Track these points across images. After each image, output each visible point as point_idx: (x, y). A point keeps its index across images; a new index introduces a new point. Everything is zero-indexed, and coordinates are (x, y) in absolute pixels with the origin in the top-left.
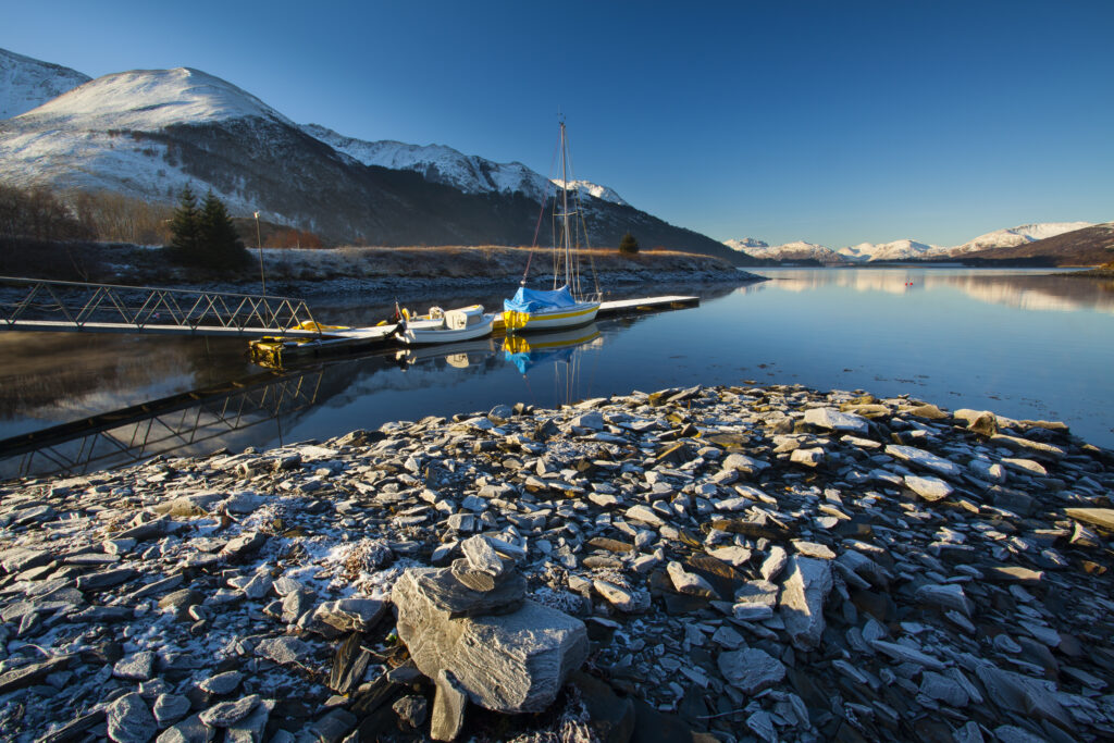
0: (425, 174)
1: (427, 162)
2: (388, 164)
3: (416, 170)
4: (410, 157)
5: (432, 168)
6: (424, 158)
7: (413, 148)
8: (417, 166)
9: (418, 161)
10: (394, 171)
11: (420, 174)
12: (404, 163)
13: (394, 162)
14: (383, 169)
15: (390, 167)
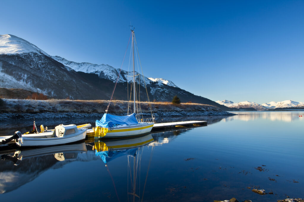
0: (99, 75)
1: (100, 71)
2: (85, 71)
3: (96, 73)
4: (94, 68)
5: (102, 73)
6: (99, 69)
7: (95, 65)
8: (96, 72)
9: (97, 70)
10: (87, 74)
11: (97, 75)
12: (91, 71)
13: (87, 70)
14: (83, 73)
15: (86, 72)
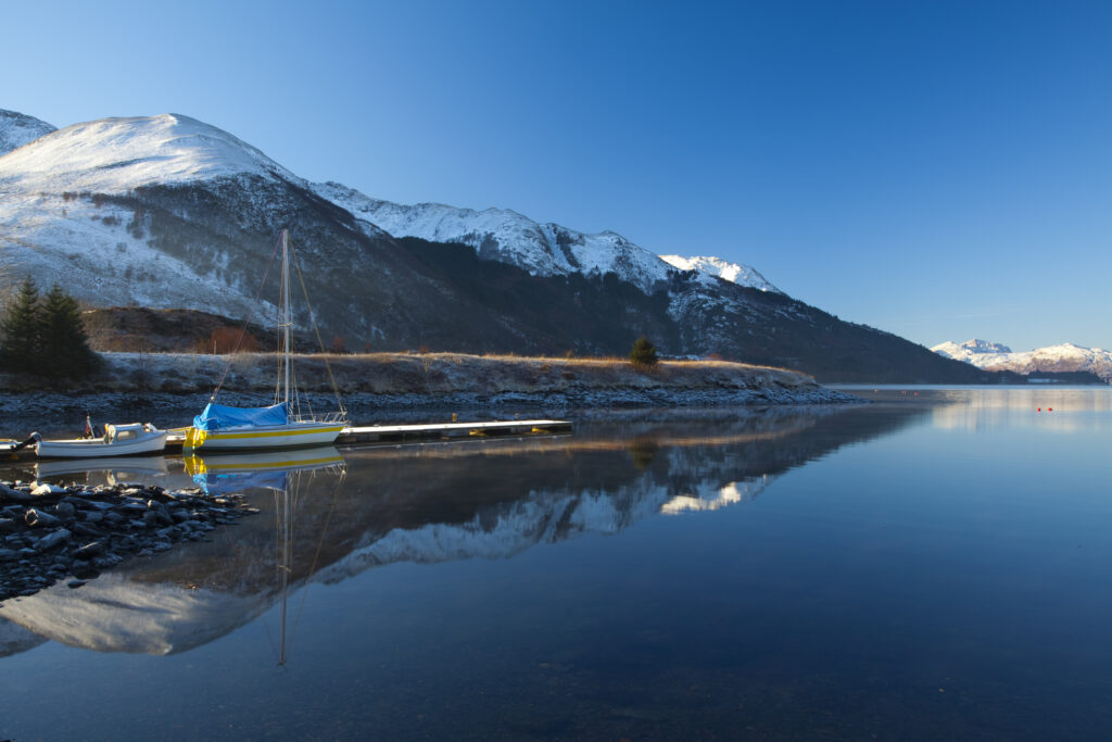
0: (478, 249)
1: (482, 232)
2: (428, 235)
3: (467, 243)
4: (460, 225)
5: (489, 240)
6: (478, 226)
7: (465, 213)
8: (468, 237)
9: (470, 231)
10: (436, 244)
11: (472, 249)
12: (451, 233)
13: (437, 232)
14: (423, 242)
15: (431, 238)
